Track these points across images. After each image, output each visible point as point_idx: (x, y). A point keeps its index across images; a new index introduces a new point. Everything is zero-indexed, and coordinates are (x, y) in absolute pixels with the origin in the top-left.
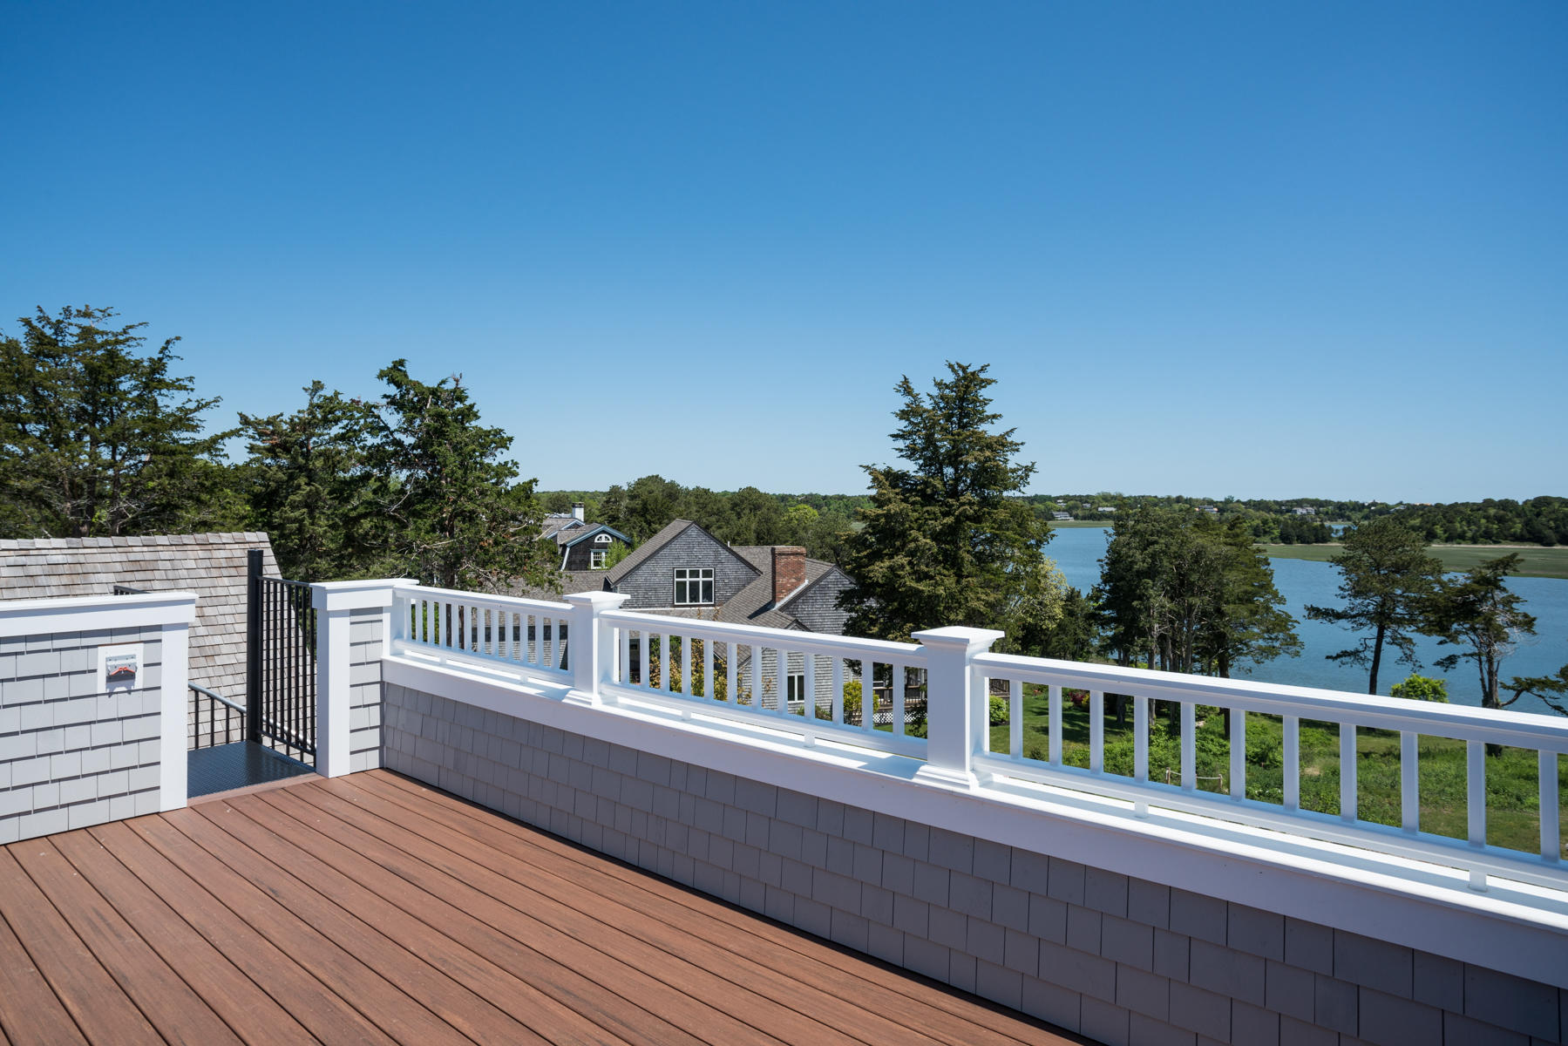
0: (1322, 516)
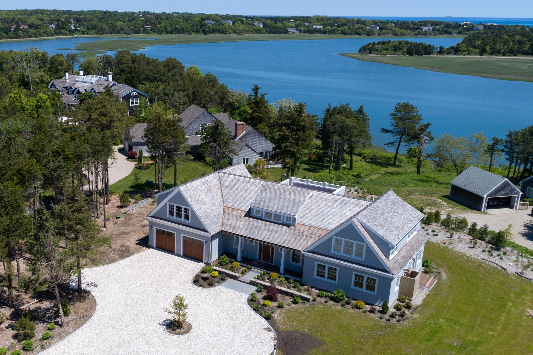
0: (436, 32)
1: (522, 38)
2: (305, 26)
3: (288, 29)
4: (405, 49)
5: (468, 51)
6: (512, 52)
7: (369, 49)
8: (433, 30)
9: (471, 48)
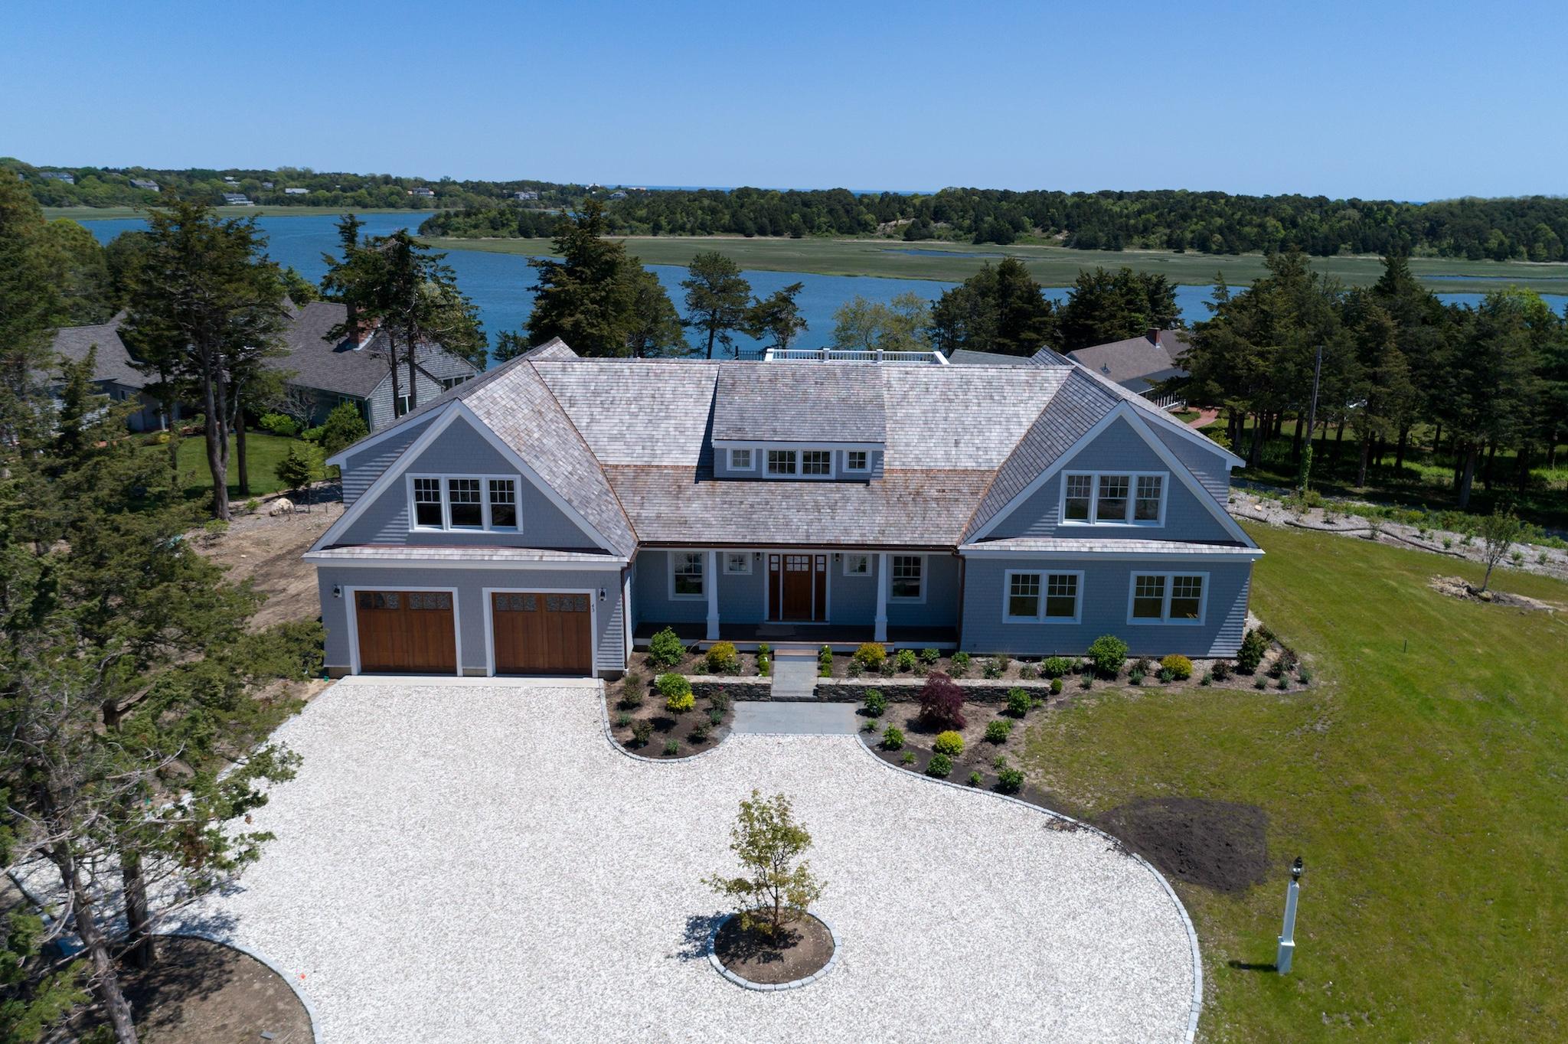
0: (546, 201)
1: (714, 203)
2: (265, 190)
3: (226, 195)
4: (515, 225)
5: (630, 227)
6: (705, 229)
7: (439, 226)
8: (540, 199)
9: (634, 223)
